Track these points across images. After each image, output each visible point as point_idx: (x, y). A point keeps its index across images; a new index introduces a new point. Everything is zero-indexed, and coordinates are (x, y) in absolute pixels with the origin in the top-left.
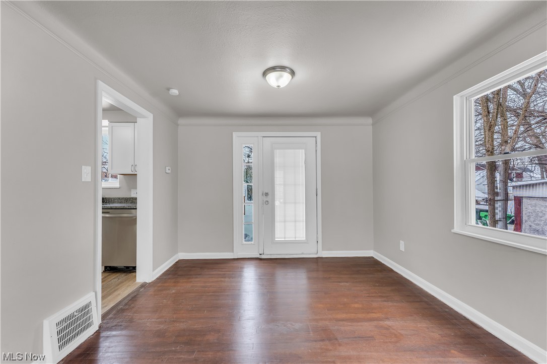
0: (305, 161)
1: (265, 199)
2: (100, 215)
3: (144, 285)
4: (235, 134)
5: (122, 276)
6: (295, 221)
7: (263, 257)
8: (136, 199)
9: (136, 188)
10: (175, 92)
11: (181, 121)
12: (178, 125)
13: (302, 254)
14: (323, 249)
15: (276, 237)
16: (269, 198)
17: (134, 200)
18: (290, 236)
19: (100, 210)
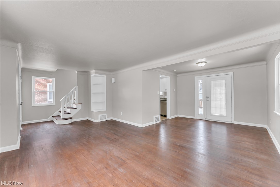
0: (225, 84)
1: (207, 99)
2: (160, 102)
3: (168, 119)
4: (195, 77)
5: (164, 117)
6: (221, 108)
7: (206, 120)
8: (166, 98)
9: (166, 95)
10: (175, 70)
11: (178, 75)
12: (177, 76)
13: (224, 121)
14: (234, 121)
15: (212, 113)
16: (209, 99)
17: (166, 99)
18: (218, 113)
19: (160, 101)
